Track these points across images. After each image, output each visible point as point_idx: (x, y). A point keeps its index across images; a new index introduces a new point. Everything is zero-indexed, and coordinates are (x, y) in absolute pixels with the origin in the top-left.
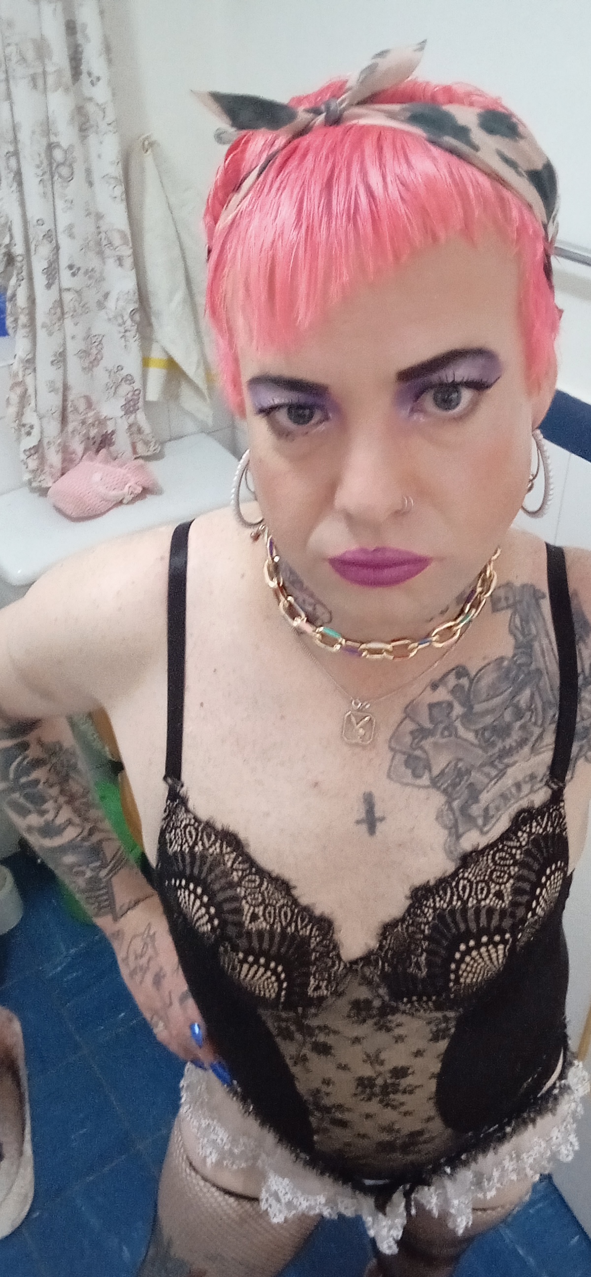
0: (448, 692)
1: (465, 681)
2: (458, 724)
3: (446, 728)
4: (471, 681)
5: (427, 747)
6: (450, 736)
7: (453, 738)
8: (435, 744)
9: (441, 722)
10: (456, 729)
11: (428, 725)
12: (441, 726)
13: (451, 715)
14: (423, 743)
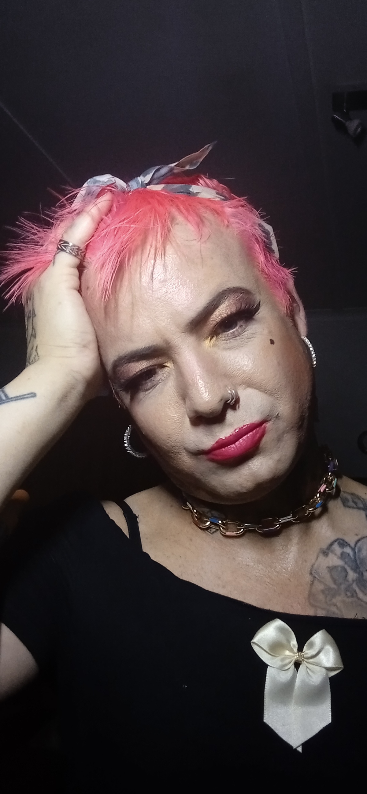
0: (339, 558)
1: (348, 550)
2: (355, 586)
3: (347, 590)
4: (353, 549)
5: (339, 604)
6: (352, 596)
7: (355, 599)
8: (344, 602)
9: (341, 584)
10: (355, 591)
11: (333, 586)
12: (343, 587)
13: (348, 578)
14: (334, 600)
